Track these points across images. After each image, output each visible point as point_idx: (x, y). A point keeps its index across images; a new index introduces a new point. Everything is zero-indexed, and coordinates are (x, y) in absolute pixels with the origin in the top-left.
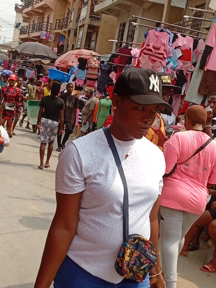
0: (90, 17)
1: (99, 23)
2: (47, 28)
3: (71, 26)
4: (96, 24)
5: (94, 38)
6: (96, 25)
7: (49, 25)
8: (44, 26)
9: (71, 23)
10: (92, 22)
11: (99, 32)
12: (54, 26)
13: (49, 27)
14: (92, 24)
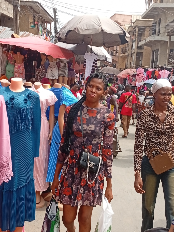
0: (137, 48)
2: (116, 54)
3: (129, 52)
4: (141, 51)
5: (141, 59)
7: (117, 52)
8: (114, 53)
9: (129, 51)
10: (138, 51)
11: (143, 56)
12: (120, 52)
13: (117, 53)
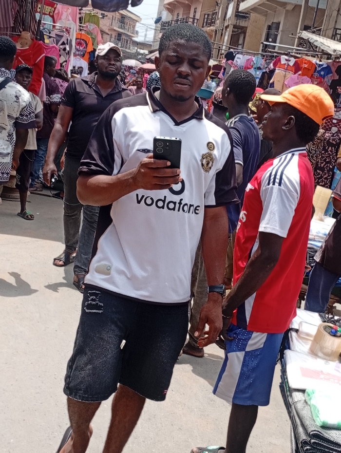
0: (236, 16)
1: (247, 23)
3: (218, 24)
4: (243, 23)
5: (240, 41)
6: (243, 26)
10: (238, 21)
11: (247, 34)
12: (201, 23)
14: (238, 24)
